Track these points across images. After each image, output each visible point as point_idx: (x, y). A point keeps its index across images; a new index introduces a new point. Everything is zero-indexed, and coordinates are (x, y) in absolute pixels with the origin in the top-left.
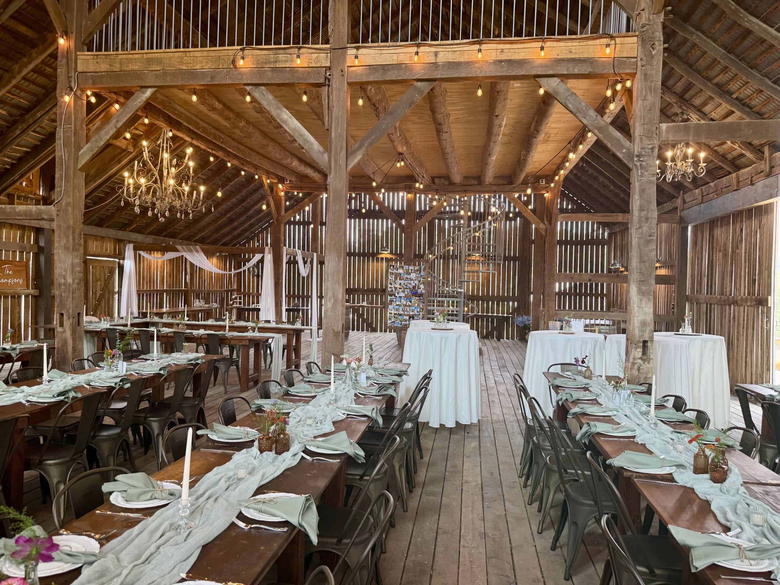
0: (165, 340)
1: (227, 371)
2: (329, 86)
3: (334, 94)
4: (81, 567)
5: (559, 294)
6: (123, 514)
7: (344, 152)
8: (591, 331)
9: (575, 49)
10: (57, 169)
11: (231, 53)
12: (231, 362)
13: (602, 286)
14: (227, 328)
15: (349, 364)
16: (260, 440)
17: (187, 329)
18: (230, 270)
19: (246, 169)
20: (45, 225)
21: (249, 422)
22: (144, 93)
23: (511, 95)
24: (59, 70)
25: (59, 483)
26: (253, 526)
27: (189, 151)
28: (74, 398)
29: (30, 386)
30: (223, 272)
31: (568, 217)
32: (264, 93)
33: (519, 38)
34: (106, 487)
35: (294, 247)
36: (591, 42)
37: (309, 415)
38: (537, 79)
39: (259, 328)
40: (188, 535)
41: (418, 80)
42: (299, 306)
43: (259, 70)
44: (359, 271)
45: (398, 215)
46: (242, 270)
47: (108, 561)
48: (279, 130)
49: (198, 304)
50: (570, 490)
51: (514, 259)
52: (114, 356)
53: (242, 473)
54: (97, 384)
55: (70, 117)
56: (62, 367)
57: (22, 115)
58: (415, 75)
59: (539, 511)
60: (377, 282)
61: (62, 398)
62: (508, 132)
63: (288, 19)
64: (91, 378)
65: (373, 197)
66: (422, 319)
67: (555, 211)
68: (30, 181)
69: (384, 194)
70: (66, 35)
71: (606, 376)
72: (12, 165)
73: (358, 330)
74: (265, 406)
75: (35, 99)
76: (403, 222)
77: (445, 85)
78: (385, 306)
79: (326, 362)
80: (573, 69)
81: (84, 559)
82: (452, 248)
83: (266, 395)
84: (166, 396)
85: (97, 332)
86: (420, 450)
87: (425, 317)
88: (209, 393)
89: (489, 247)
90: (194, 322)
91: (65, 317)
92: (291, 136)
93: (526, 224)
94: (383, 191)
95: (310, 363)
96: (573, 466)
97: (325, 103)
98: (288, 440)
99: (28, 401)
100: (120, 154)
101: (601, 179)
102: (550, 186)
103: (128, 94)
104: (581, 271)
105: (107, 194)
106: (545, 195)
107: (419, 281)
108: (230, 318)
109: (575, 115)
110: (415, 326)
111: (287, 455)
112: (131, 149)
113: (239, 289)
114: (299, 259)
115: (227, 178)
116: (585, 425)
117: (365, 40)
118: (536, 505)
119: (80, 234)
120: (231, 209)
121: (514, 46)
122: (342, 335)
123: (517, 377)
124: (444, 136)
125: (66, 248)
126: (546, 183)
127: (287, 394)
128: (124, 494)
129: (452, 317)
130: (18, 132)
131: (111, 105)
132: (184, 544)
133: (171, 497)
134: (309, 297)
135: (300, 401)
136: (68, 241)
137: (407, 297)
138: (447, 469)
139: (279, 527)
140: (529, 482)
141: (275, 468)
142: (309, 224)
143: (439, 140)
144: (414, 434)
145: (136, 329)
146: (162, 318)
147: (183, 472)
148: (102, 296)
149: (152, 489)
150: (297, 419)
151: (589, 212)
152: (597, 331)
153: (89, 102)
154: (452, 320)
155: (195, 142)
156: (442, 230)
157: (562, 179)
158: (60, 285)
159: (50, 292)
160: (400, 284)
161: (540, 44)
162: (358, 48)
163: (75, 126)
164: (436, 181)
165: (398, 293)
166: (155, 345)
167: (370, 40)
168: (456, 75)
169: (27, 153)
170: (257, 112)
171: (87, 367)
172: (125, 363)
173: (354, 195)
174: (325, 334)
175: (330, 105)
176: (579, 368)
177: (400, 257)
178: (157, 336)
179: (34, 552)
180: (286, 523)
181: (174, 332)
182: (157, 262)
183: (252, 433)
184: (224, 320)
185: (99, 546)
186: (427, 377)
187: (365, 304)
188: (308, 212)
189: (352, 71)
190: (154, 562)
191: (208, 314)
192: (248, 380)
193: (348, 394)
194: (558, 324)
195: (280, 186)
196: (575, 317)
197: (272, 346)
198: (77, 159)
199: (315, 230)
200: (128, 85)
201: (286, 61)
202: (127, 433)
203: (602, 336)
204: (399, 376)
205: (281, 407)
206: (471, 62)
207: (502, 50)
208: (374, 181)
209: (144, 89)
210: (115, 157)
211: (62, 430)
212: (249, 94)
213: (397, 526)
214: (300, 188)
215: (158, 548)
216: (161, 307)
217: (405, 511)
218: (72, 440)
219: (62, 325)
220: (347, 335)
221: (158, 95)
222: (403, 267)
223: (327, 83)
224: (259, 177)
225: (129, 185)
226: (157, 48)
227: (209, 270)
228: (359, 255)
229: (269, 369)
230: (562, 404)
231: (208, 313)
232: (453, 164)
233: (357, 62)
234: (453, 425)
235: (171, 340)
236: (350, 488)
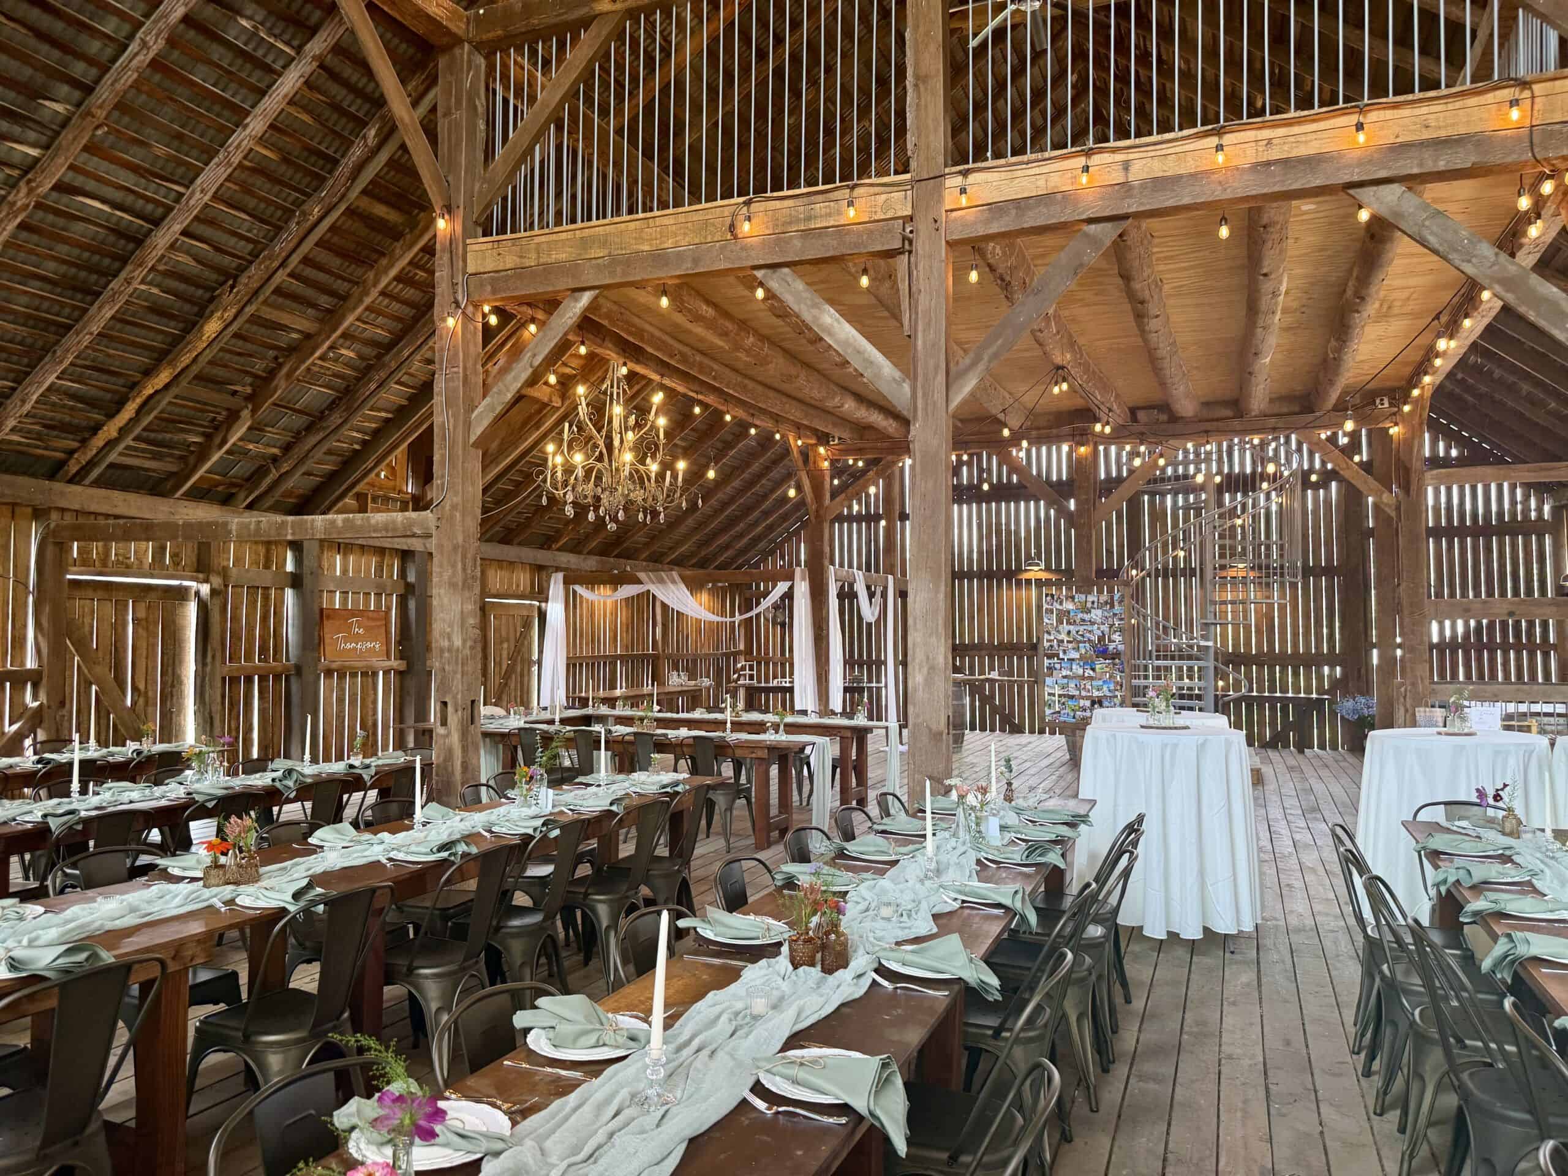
0: (619, 748)
1: (730, 809)
2: (910, 252)
3: (921, 267)
4: (481, 1159)
5: (1441, 647)
6: (549, 1070)
7: (941, 378)
8: (1521, 729)
9: (1437, 120)
10: (436, 447)
11: (727, 211)
12: (737, 791)
13: (1545, 625)
14: (729, 725)
15: (962, 797)
16: (792, 942)
17: (658, 727)
18: (733, 615)
19: (758, 423)
20: (416, 545)
21: (773, 907)
22: (577, 300)
23: (1294, 229)
24: (437, 274)
25: (439, 1010)
26: (781, 1109)
27: (658, 398)
28: (465, 855)
29: (393, 832)
30: (719, 619)
31: (1449, 475)
32: (789, 279)
33: (1306, 113)
34: (520, 1019)
35: (850, 566)
36: (1473, 101)
37: (885, 899)
38: (1351, 192)
39: (786, 725)
40: (663, 1117)
41: (1091, 221)
42: (861, 681)
43: (779, 238)
44: (980, 610)
45: (1058, 491)
46: (753, 613)
47: (525, 1153)
48: (818, 345)
49: (677, 680)
50: (1470, 1085)
51: (1329, 571)
52: (531, 778)
53: (759, 1005)
54: (504, 830)
55: (456, 354)
56: (444, 799)
57: (379, 357)
58: (1083, 213)
59: (1402, 1130)
60: (1020, 629)
61: (445, 854)
62: (1295, 305)
63: (829, 132)
64: (493, 818)
65: (1005, 459)
66: (1121, 705)
67: (1416, 465)
68: (392, 470)
69: (1028, 452)
70: (449, 212)
71: (1554, 831)
72: (364, 443)
73: (983, 729)
74: (800, 877)
75: (400, 326)
76: (1072, 505)
77: (1146, 224)
78: (1037, 679)
79: (917, 794)
80: (1435, 161)
81: (485, 1145)
82: (1182, 554)
83: (802, 856)
84: (621, 855)
85: (503, 735)
86: (1124, 984)
87: (1128, 701)
88: (697, 852)
89: (1268, 548)
90: (669, 715)
91: (450, 709)
92: (840, 355)
93: (1352, 497)
94: (1025, 444)
95: (885, 794)
96: (1478, 1032)
97: (904, 287)
98: (845, 945)
99: (390, 859)
100: (540, 411)
101: (1525, 387)
102: (1400, 410)
103: (552, 304)
104: (1490, 594)
105: (518, 484)
106: (1391, 431)
107: (1111, 626)
108: (734, 706)
109: (1445, 258)
110: (1104, 720)
111: (844, 975)
112: (557, 402)
113: (748, 651)
114: (860, 588)
115: (725, 442)
116: (1503, 940)
117: (980, 155)
118: (1394, 1115)
119: (475, 561)
120: (732, 500)
121: (1296, 130)
122: (947, 739)
123: (1339, 831)
124: (1153, 324)
125: (453, 585)
126: (1391, 405)
127: (841, 854)
128: (551, 1034)
129: (1186, 700)
130: (373, 386)
131: (523, 325)
132: (656, 1132)
133: (632, 1044)
134: (881, 663)
135: (866, 870)
136: (454, 574)
137: (1085, 661)
138: (1186, 1029)
139: (830, 1115)
140: (1376, 1065)
141: (822, 1000)
142: (877, 518)
143: (1143, 332)
144: (1109, 947)
145: (568, 728)
146: (613, 707)
147: (652, 999)
148: (510, 670)
149: (598, 1026)
150: (862, 906)
151: (1500, 461)
152: (1534, 729)
153: (486, 326)
154: (1191, 709)
155: (667, 382)
156: (1158, 516)
157: (1428, 394)
158: (442, 651)
159: (425, 664)
160: (1069, 632)
161: (1354, 119)
162: (965, 174)
163: (465, 369)
164: (1141, 415)
165: (1065, 652)
166: (603, 757)
167: (989, 154)
168: (1170, 203)
169: (387, 421)
170: (778, 316)
171: (485, 799)
172: (551, 791)
173: (965, 458)
174: (913, 736)
175: (914, 289)
176: (1491, 812)
177: (1067, 577)
178: (607, 742)
179: (407, 1121)
180: (844, 1109)
181: (635, 734)
182: (605, 604)
183: (775, 929)
184: (722, 711)
185: (509, 1124)
186: (1134, 829)
187: (994, 675)
188: (877, 495)
189: (956, 219)
190: (602, 1161)
191: (694, 699)
192: (769, 828)
193: (963, 860)
194: (1439, 713)
195: (822, 450)
196: (1481, 698)
197: (812, 760)
198: (468, 425)
199: (890, 532)
200: (550, 289)
201: (829, 215)
202: (554, 923)
203: (1545, 741)
204: (1072, 825)
205: (830, 878)
206: (1202, 172)
207: (1269, 142)
208: (1006, 426)
209: (577, 294)
210: (530, 418)
211: (445, 914)
212: (761, 284)
213: (1076, 1140)
214: (858, 452)
215: (611, 1135)
216: (613, 687)
217: (1094, 1110)
218: (460, 933)
219: (444, 723)
220: (959, 740)
221: (601, 300)
222: (1073, 598)
223: (907, 247)
224: (782, 437)
225: (555, 466)
226: (598, 218)
227: (695, 615)
228: (981, 576)
229: (807, 807)
230: (1448, 891)
231: (693, 697)
232: (1176, 380)
233: (964, 201)
234: (1198, 935)
235: (631, 749)
236: (975, 1054)
